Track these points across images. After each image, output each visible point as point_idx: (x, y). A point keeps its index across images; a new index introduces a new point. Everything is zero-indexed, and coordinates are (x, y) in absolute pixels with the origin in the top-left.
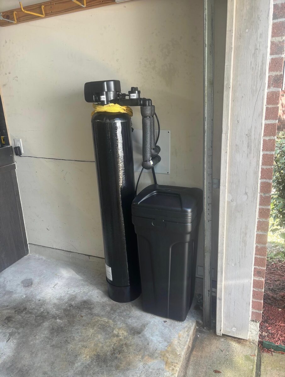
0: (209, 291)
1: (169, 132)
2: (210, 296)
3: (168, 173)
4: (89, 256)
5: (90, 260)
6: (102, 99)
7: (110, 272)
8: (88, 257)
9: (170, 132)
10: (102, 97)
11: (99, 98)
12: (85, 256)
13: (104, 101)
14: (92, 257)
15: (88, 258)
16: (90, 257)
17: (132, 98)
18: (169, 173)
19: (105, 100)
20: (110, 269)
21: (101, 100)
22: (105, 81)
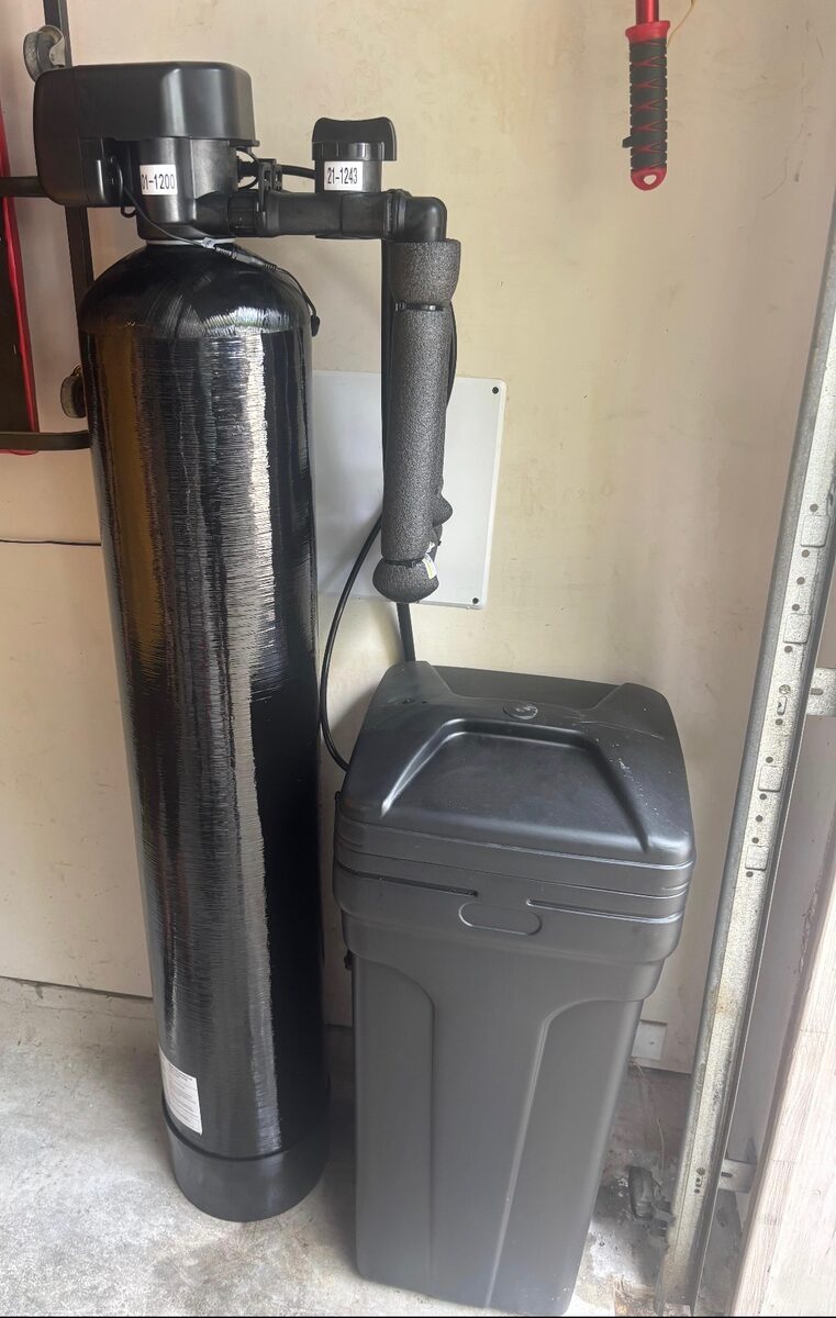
0: (701, 1172)
1: (496, 390)
2: (702, 1190)
3: (476, 601)
4: (39, 984)
5: (45, 1003)
6: (151, 189)
7: (186, 1097)
8: (33, 989)
9: (502, 386)
10: (150, 171)
11: (136, 181)
12: (18, 985)
13: (159, 201)
14: (52, 989)
15: (36, 997)
16: (44, 989)
17: (338, 186)
18: (483, 602)
19: (172, 192)
20: (192, 1082)
21: (146, 192)
22: (169, 67)
